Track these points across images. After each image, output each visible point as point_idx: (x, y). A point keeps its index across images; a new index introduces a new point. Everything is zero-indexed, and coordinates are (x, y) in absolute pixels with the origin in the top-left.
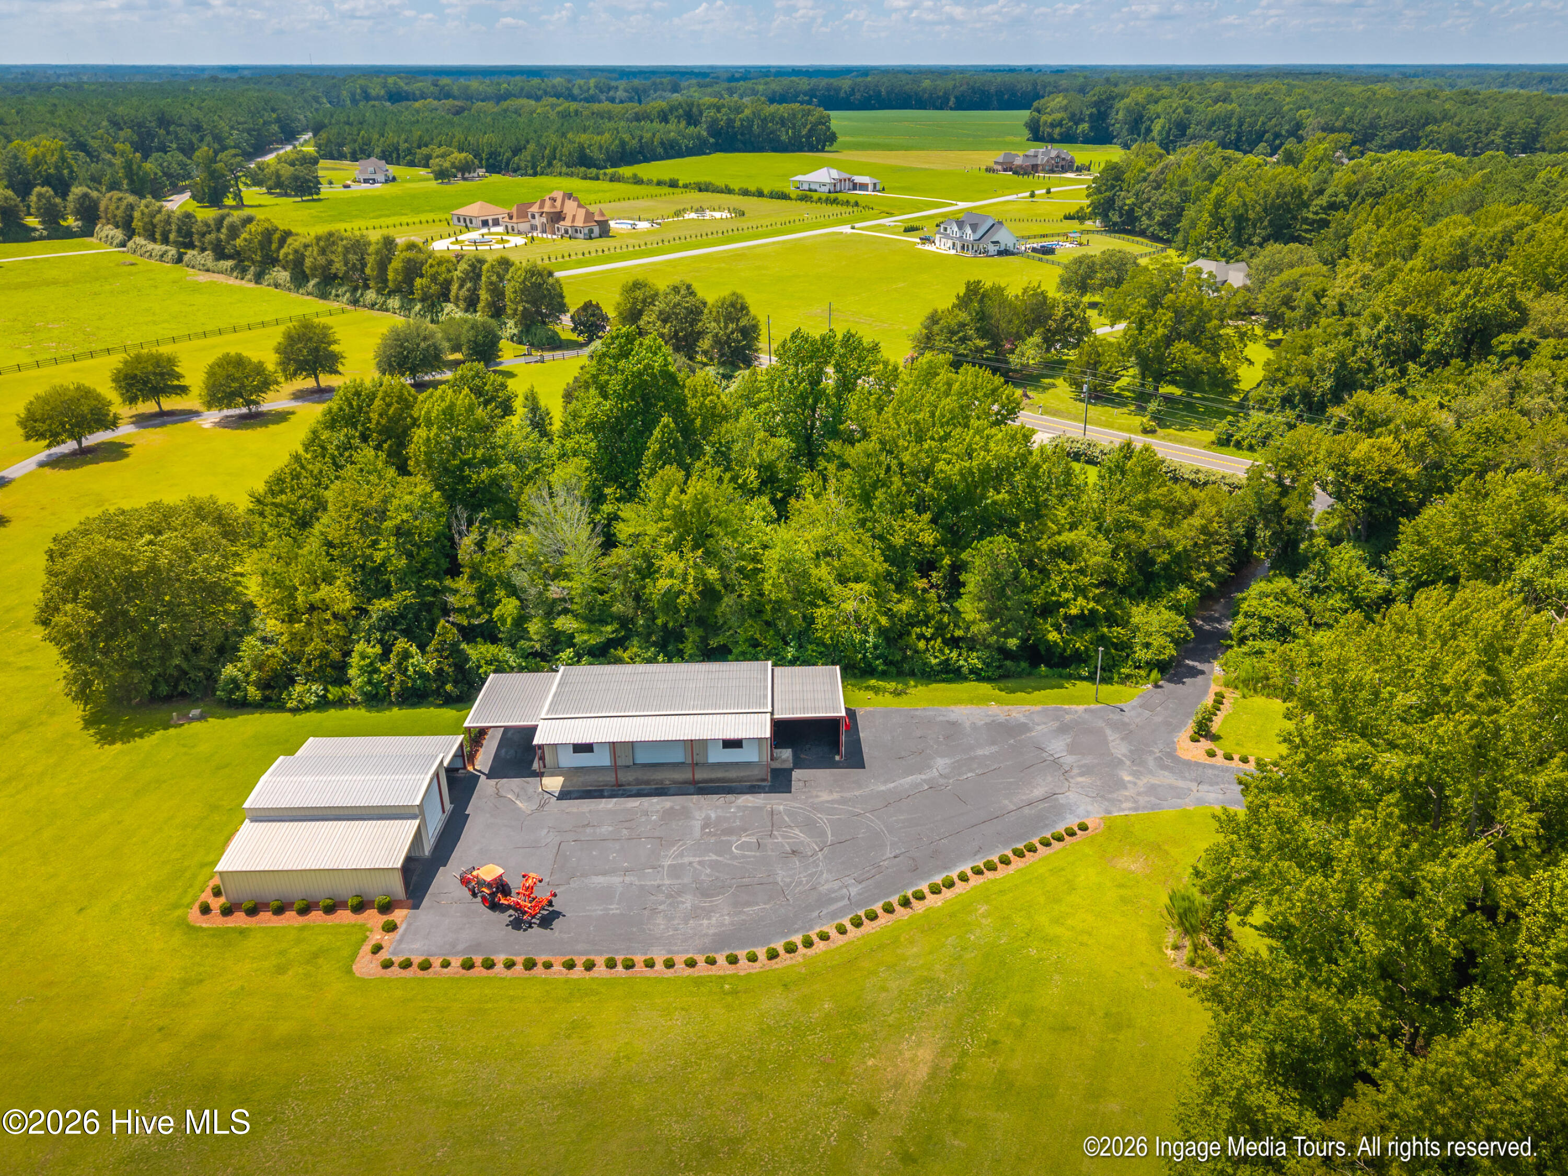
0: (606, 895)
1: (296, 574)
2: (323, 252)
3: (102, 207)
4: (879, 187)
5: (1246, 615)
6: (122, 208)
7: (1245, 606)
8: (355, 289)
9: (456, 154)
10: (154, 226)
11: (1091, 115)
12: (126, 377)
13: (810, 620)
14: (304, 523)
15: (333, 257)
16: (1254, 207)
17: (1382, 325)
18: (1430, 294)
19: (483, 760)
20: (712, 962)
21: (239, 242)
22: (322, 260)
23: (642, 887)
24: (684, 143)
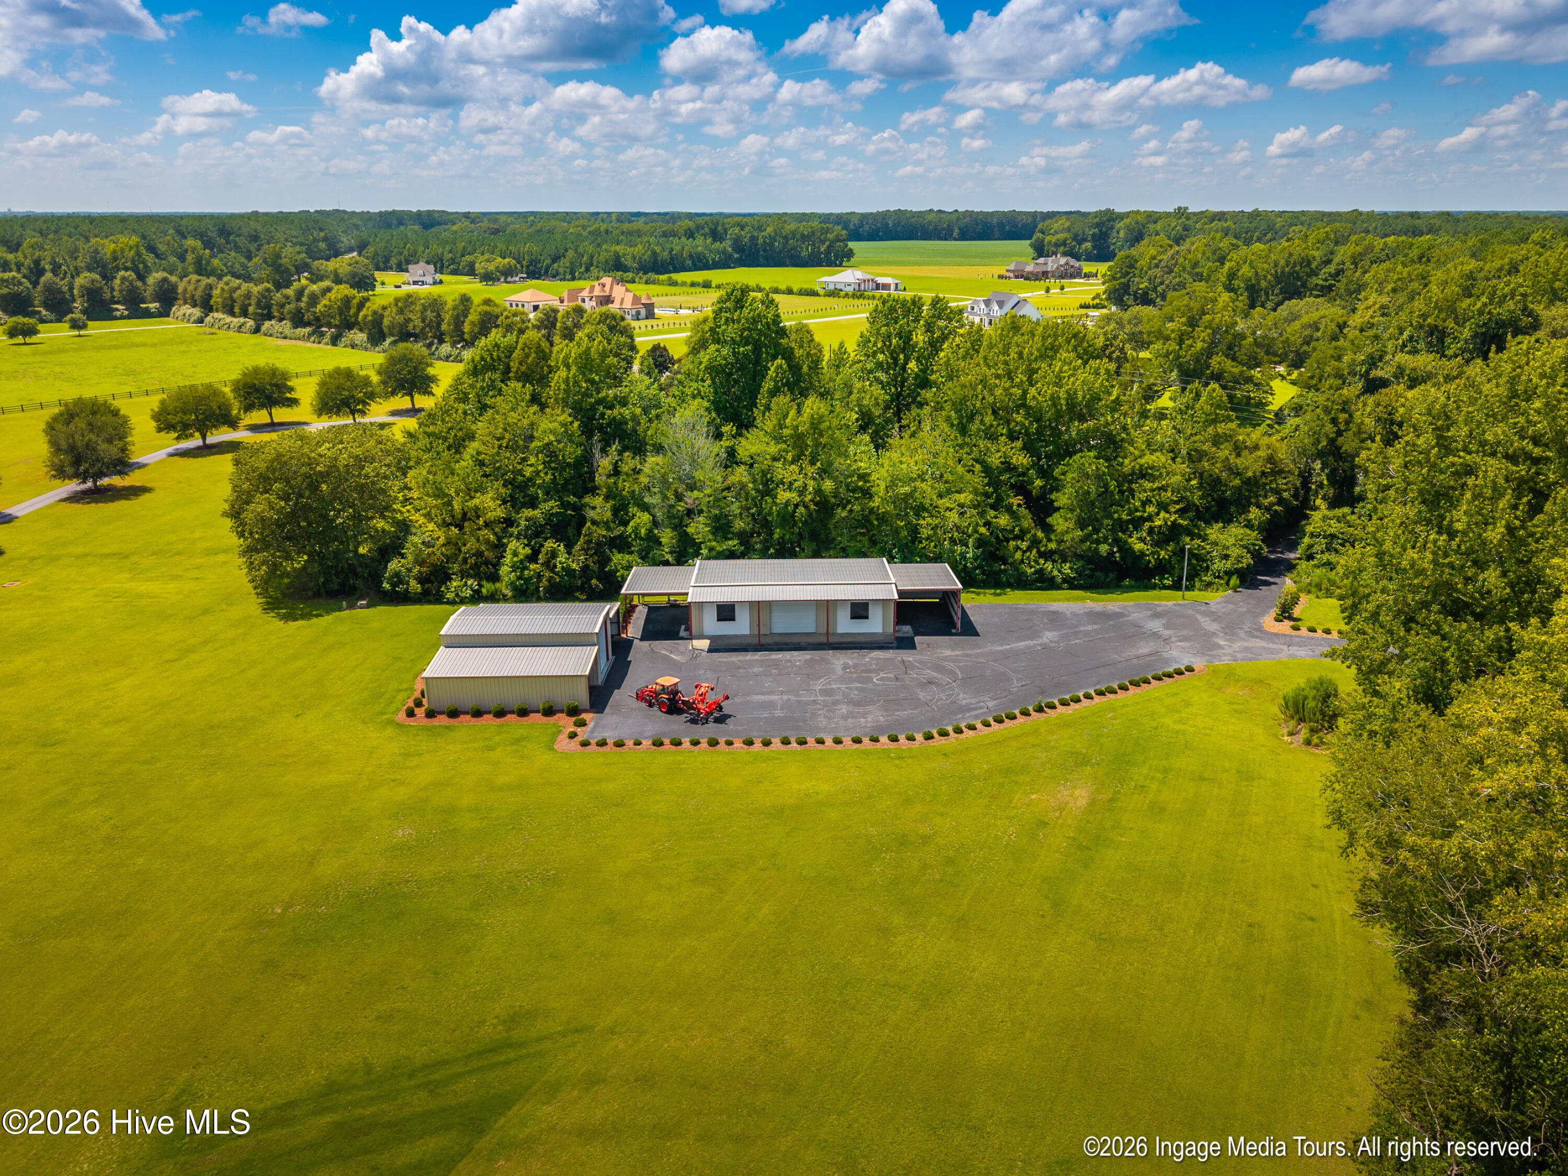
0: (770, 705)
1: (452, 486)
2: (401, 311)
3: (180, 290)
4: (901, 287)
5: (1312, 535)
6: (201, 289)
7: (1309, 529)
8: (431, 344)
9: (499, 259)
10: (234, 301)
11: (1094, 235)
12: (246, 385)
13: (914, 531)
14: (458, 447)
15: (411, 316)
16: (1265, 277)
17: (1406, 335)
18: (1450, 309)
19: (634, 630)
20: (876, 740)
21: (319, 308)
22: (400, 319)
23: (799, 702)
24: (711, 257)
